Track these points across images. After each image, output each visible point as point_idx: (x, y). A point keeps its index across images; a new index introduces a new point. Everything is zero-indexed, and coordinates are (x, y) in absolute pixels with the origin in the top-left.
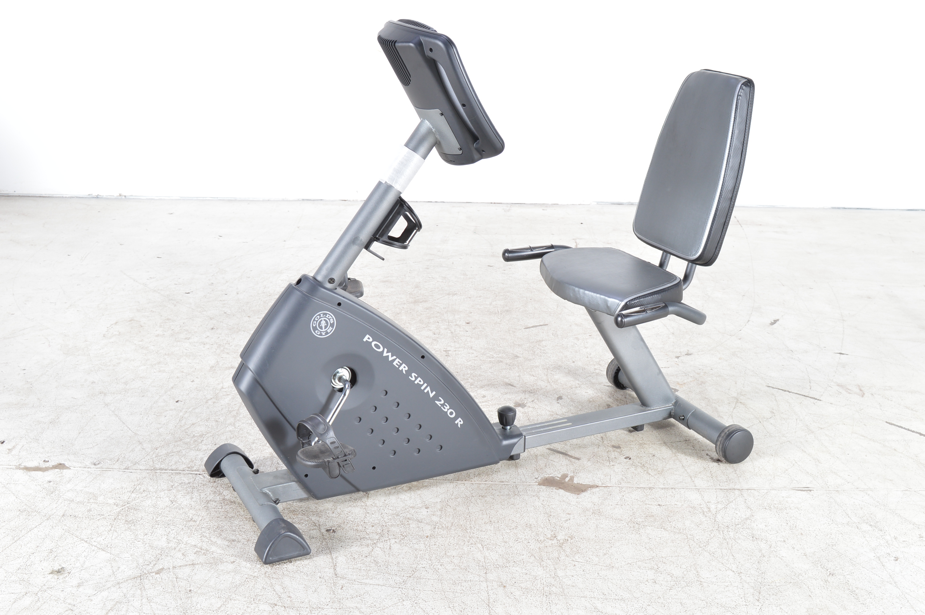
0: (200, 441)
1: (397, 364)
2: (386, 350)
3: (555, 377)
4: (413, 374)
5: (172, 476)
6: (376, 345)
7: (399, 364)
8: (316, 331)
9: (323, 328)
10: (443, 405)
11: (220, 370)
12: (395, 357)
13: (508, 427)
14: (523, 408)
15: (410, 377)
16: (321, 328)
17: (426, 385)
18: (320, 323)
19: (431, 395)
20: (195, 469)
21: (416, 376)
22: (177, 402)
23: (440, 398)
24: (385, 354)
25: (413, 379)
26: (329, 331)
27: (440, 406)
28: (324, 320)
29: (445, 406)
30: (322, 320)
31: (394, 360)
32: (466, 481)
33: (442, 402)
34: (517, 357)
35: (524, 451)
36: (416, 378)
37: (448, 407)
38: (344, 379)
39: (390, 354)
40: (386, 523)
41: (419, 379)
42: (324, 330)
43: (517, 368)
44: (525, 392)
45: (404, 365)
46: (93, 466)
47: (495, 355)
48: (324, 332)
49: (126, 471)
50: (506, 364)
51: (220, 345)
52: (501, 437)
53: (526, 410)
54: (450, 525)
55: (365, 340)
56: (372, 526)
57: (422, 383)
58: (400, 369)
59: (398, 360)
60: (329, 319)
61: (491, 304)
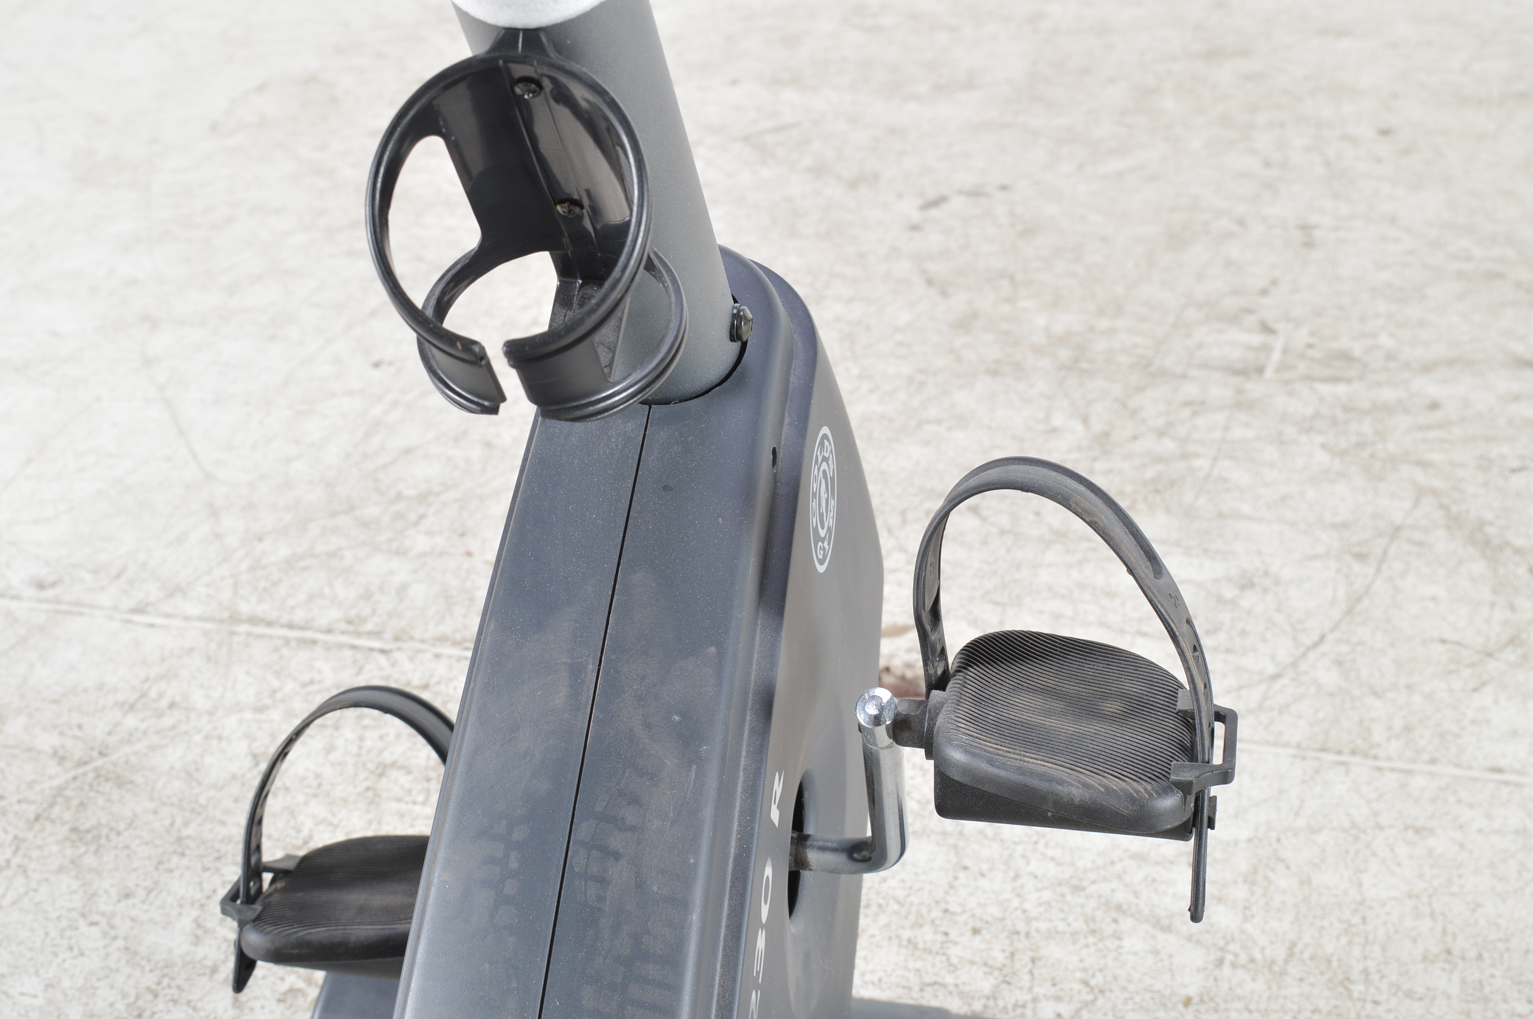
0: (413, 516)
5: (285, 652)
20: (369, 626)
22: (377, 365)
40: (1028, 920)
46: (31, 592)
49: (136, 618)
54: (1280, 953)
56: (976, 931)
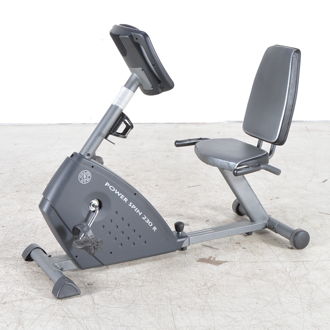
0: (17, 245)
1: (122, 198)
2: (116, 190)
3: (205, 211)
4: (131, 203)
5: (5, 261)
6: (111, 188)
7: (123, 198)
8: (81, 181)
9: (85, 179)
10: (146, 219)
11: (24, 211)
12: (121, 194)
13: (180, 233)
14: (188, 226)
15: (129, 205)
16: (84, 179)
17: (137, 209)
18: (83, 176)
19: (140, 214)
20: (16, 257)
21: (132, 204)
22: (3, 227)
23: (144, 216)
24: (116, 192)
25: (131, 206)
26: (88, 180)
27: (144, 220)
28: (85, 175)
29: (147, 220)
30: (84, 175)
31: (121, 195)
32: (159, 260)
33: (146, 218)
34: (184, 201)
35: (189, 245)
36: (132, 205)
37: (149, 221)
38: (95, 205)
39: (118, 192)
40: (118, 280)
41: (134, 205)
42: (85, 180)
43: (184, 207)
44: (189, 218)
45: (126, 198)
47: (172, 201)
48: (85, 181)
50: (178, 205)
51: (22, 199)
52: (176, 238)
53: (190, 227)
54: (151, 281)
55: (106, 185)
56: (111, 282)
57: (135, 208)
58: (124, 200)
59: (122, 195)
60: (88, 174)
61: (169, 176)
